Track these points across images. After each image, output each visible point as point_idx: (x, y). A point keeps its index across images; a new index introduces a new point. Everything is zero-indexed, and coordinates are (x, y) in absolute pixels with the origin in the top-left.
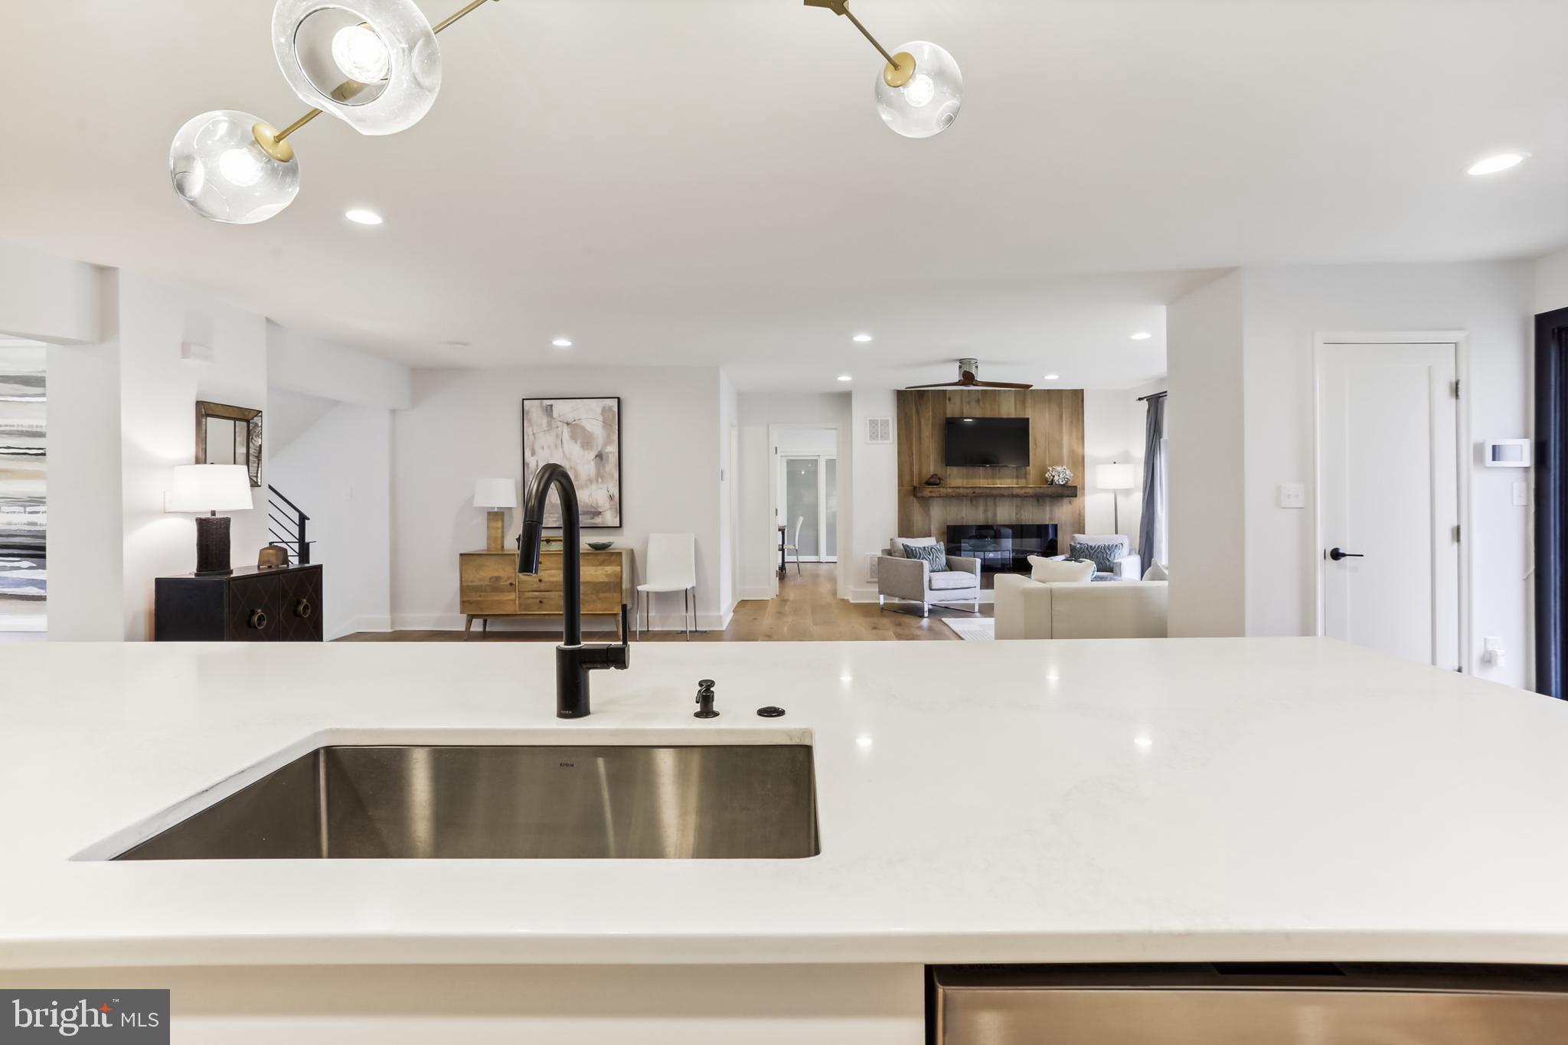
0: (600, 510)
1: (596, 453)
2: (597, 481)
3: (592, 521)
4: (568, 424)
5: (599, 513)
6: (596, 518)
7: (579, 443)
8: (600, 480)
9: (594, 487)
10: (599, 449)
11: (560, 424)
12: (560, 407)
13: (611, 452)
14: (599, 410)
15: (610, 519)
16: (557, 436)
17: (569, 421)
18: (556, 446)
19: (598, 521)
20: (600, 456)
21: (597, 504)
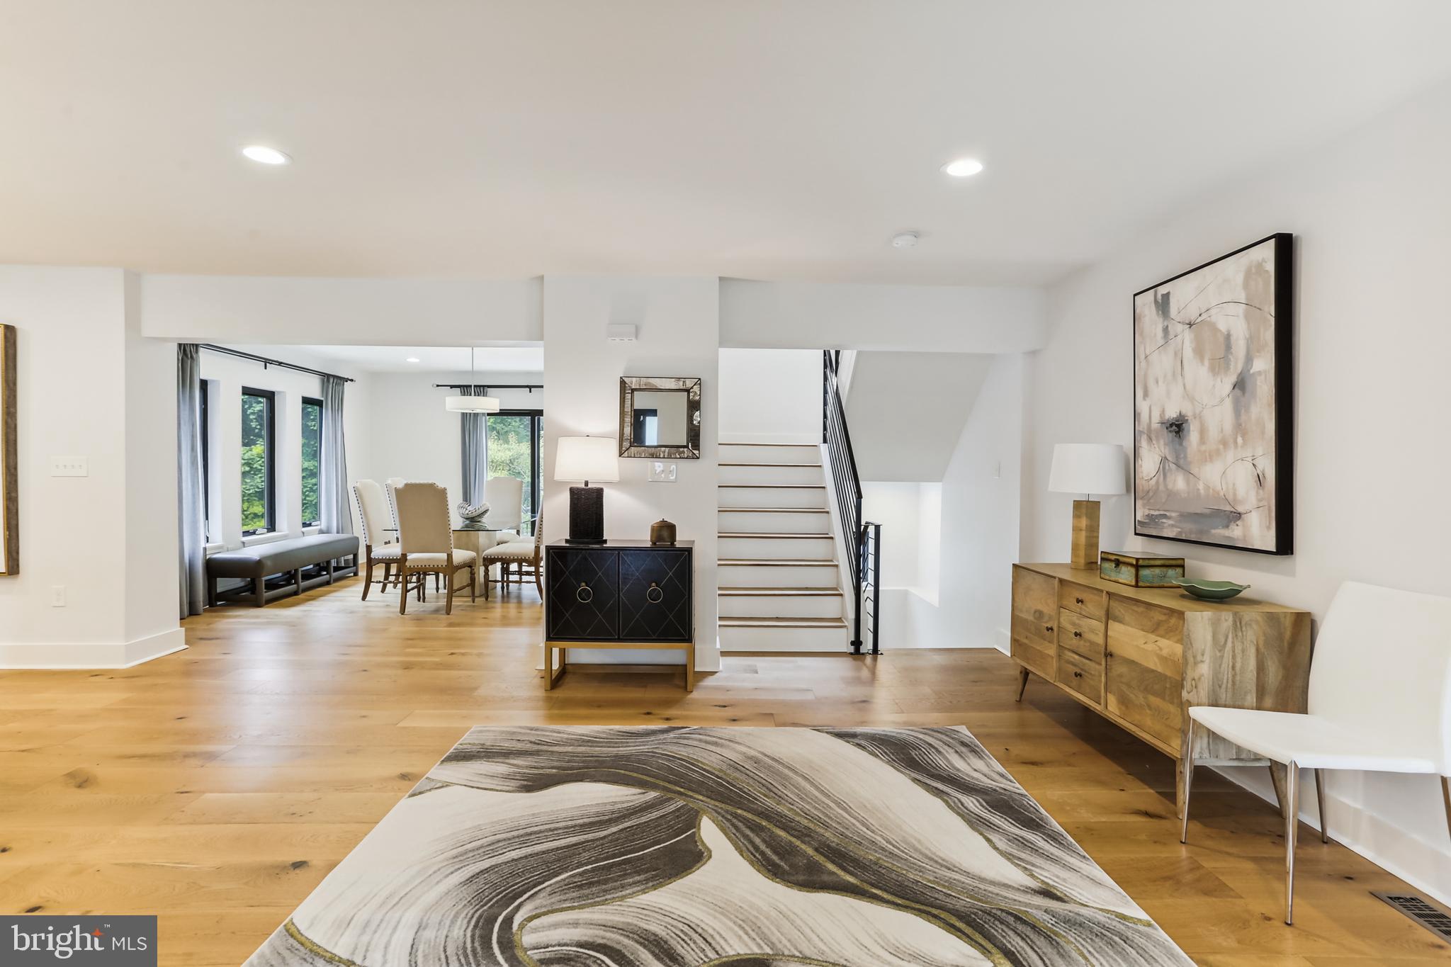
0: (1240, 509)
1: (1233, 378)
2: (1235, 442)
3: (1226, 532)
4: (1190, 325)
5: (1238, 516)
6: (1233, 526)
7: (1207, 362)
8: (1240, 440)
9: (1230, 455)
10: (1239, 370)
11: (1180, 327)
12: (1181, 293)
13: (1259, 373)
14: (1240, 278)
15: (1261, 531)
16: (1176, 354)
17: (1193, 319)
18: (1174, 375)
19: (1235, 533)
20: (1240, 385)
21: (1235, 494)
